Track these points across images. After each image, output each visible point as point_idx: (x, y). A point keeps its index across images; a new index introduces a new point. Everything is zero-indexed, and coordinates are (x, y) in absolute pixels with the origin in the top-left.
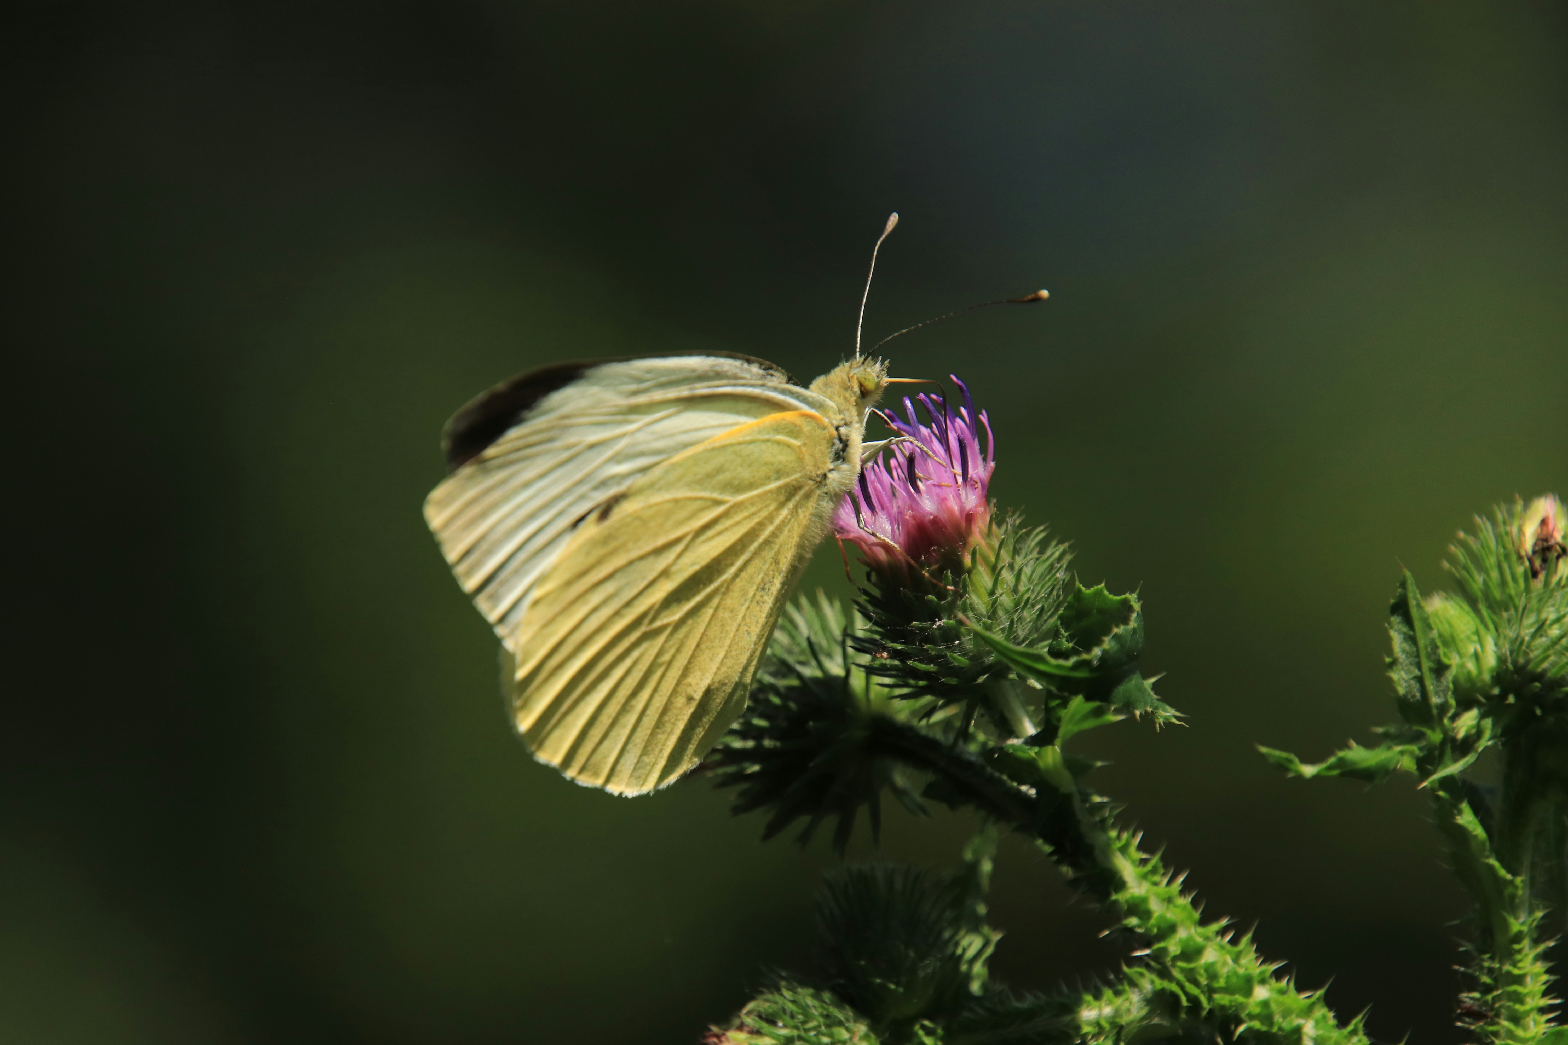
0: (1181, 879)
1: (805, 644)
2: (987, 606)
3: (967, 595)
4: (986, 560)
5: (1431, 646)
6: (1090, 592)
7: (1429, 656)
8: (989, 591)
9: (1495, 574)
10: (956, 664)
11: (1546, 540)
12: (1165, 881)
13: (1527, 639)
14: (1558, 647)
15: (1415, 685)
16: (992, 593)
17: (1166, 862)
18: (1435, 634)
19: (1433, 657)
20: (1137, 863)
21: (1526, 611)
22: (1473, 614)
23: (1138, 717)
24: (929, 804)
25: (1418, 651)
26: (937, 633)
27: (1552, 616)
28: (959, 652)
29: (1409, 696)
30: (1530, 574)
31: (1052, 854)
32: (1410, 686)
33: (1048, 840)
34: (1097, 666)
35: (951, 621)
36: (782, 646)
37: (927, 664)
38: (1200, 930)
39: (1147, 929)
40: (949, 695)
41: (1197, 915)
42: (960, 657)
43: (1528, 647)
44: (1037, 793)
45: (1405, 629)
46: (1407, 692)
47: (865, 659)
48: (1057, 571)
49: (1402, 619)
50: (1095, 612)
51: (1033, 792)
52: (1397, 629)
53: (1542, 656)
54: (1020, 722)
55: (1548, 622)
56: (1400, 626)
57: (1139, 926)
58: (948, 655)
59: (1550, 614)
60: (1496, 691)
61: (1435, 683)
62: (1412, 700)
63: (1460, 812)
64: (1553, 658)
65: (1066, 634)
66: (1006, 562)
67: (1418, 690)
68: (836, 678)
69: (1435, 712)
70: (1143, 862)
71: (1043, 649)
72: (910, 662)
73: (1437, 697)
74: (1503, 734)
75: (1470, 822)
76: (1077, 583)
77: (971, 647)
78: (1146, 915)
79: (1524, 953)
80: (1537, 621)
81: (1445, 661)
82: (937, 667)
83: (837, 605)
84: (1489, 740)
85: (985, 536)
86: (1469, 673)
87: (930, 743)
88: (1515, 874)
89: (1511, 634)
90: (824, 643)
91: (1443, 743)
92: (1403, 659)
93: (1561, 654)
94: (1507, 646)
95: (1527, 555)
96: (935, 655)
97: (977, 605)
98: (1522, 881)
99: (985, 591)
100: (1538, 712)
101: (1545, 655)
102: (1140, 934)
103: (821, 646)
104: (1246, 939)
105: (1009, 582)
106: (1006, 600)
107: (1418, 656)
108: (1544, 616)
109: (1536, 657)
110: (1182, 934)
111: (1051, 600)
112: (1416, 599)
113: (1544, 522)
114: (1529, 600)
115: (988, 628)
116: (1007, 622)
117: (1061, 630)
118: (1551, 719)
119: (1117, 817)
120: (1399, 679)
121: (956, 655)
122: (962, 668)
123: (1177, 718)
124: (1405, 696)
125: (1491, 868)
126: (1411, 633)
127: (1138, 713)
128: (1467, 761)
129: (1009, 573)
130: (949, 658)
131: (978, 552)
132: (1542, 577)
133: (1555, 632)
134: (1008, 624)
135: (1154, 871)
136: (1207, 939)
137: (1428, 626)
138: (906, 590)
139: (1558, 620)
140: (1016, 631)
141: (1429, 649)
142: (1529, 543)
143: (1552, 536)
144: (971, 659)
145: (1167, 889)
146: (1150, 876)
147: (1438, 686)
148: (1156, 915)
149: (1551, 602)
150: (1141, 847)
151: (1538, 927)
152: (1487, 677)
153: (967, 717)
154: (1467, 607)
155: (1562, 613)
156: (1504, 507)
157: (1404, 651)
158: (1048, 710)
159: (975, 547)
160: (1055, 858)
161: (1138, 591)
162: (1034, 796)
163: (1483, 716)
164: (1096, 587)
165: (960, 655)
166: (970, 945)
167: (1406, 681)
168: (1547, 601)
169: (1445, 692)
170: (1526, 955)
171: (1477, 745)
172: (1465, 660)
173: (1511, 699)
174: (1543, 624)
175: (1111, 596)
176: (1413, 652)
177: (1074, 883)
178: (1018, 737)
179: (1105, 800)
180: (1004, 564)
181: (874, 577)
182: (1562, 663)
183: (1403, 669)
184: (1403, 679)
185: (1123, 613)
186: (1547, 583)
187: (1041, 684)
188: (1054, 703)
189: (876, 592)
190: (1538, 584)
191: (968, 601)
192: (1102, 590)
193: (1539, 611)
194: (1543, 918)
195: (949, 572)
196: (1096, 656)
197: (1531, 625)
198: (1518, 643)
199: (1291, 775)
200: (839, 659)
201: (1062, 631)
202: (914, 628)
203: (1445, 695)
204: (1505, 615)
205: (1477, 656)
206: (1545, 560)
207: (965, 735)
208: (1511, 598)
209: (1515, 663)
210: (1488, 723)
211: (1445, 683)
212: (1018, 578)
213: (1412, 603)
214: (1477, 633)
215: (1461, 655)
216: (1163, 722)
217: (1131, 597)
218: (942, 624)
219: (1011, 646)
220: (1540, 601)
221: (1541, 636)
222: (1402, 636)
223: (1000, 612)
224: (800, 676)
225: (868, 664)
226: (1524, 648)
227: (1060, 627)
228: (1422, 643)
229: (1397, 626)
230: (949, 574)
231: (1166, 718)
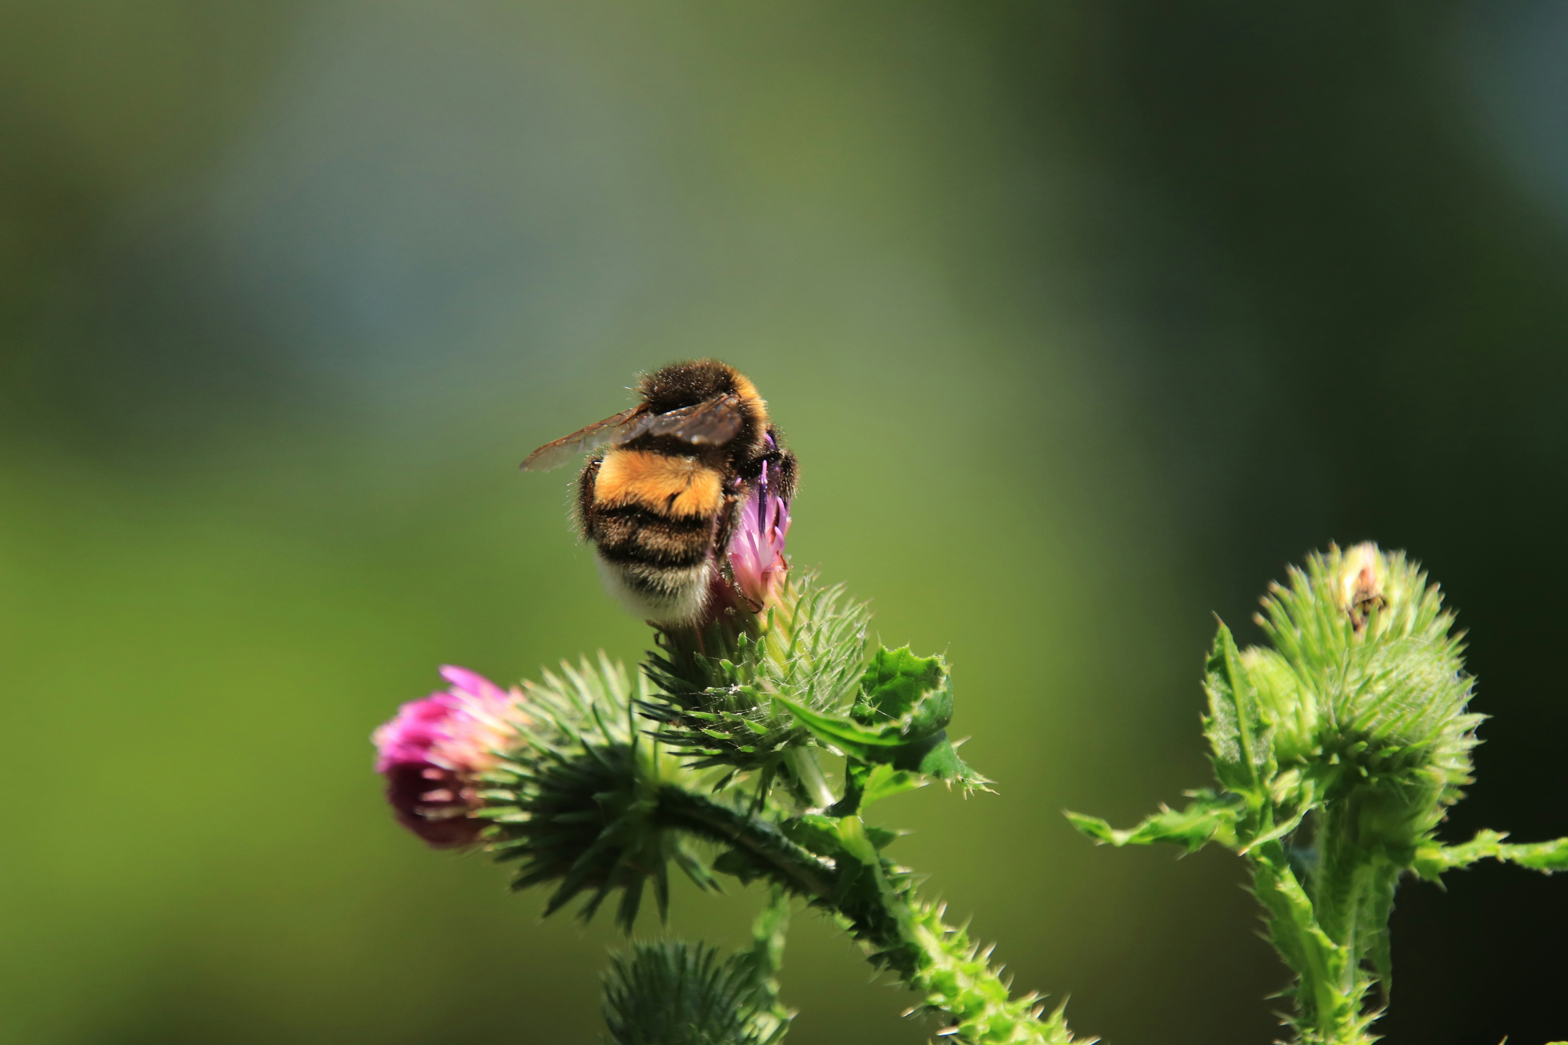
0: (987, 952)
1: (588, 710)
2: (784, 670)
3: (764, 659)
4: (783, 621)
5: (1250, 705)
6: (894, 653)
7: (1248, 715)
8: (786, 654)
9: (1313, 629)
10: (753, 731)
11: (1366, 592)
12: (971, 955)
13: (1352, 695)
14: (1384, 704)
15: (1235, 747)
16: (790, 656)
17: (972, 934)
18: (1254, 692)
19: (1253, 716)
20: (942, 937)
21: (1351, 667)
22: (1292, 670)
23: (949, 786)
24: (720, 877)
25: (1236, 710)
26: (732, 699)
27: (1378, 672)
28: (756, 719)
29: (1228, 758)
30: (1351, 628)
31: (852, 929)
32: (1228, 747)
33: (847, 912)
34: (907, 734)
35: (747, 686)
36: (563, 712)
37: (723, 731)
38: (1010, 1007)
39: (953, 1007)
40: (745, 762)
41: (1005, 991)
42: (757, 724)
43: (1352, 704)
44: (837, 865)
45: (1223, 687)
46: (1226, 753)
47: (653, 725)
48: (857, 632)
49: (1220, 676)
50: (899, 674)
51: (831, 864)
52: (1215, 687)
53: (1369, 714)
54: (818, 789)
55: (1374, 679)
56: (1218, 684)
57: (945, 1004)
58: (745, 722)
59: (1374, 669)
60: (1319, 751)
61: (1255, 744)
62: (1231, 762)
63: (1282, 878)
64: (1380, 716)
65: (869, 698)
66: (805, 623)
67: (1237, 750)
68: (623, 747)
69: (1255, 774)
70: (949, 936)
71: (844, 713)
72: (705, 730)
73: (1257, 758)
74: (1326, 796)
75: (1293, 890)
76: (880, 644)
77: (769, 713)
78: (952, 992)
79: (1349, 1027)
80: (1361, 677)
81: (1265, 720)
82: (732, 735)
83: (621, 668)
84: (1313, 802)
85: (781, 595)
86: (1289, 733)
87: (724, 814)
88: (1338, 942)
89: (1333, 691)
90: (608, 709)
91: (1264, 807)
92: (1221, 719)
93: (1387, 711)
94: (1331, 704)
95: (1347, 608)
96: (731, 722)
97: (775, 669)
98: (1348, 951)
99: (782, 654)
100: (1364, 772)
101: (1372, 712)
102: (946, 1012)
103: (604, 712)
104: (1057, 1016)
105: (807, 644)
106: (805, 664)
107: (1236, 715)
108: (1368, 671)
109: (1362, 715)
110: (990, 1011)
111: (851, 662)
112: (1234, 656)
113: (1363, 574)
114: (1350, 656)
115: (787, 693)
116: (807, 687)
117: (864, 693)
118: (1375, 780)
119: (919, 890)
120: (1218, 740)
121: (753, 722)
122: (759, 735)
123: (986, 784)
124: (1224, 758)
125: (1313, 937)
126: (1230, 691)
127: (948, 782)
128: (1290, 825)
129: (806, 634)
130: (745, 726)
131: (774, 613)
132: (1363, 630)
133: (1380, 688)
134: (807, 688)
135: (960, 945)
136: (1016, 1016)
137: (1247, 684)
138: (699, 654)
139: (1384, 676)
140: (815, 696)
141: (1249, 708)
142: (1348, 596)
143: (1372, 587)
144: (770, 725)
145: (974, 964)
146: (955, 951)
147: (1258, 747)
148: (963, 992)
149: (1376, 657)
150: (946, 920)
151: (1363, 1000)
152: (1308, 737)
153: (764, 785)
154: (1285, 663)
155: (1389, 668)
156: (1320, 556)
157: (1222, 710)
158: (850, 778)
159: (772, 607)
160: (855, 933)
161: (945, 652)
162: (834, 868)
163: (1306, 777)
164: (900, 649)
165: (756, 722)
166: (765, 1026)
167: (1225, 742)
168: (1372, 656)
169: (1266, 752)
170: (1351, 1029)
171: (1299, 808)
172: (1284, 719)
173: (1335, 760)
174: (1369, 680)
175: (916, 658)
176: (1232, 711)
177: (875, 959)
178: (816, 807)
179: (908, 870)
180: (802, 626)
181: (662, 639)
182: (1389, 721)
183: (1221, 729)
184: (1222, 740)
185: (931, 675)
186: (1369, 638)
187: (842, 751)
188: (855, 771)
189: (665, 655)
190: (1360, 637)
191: (765, 664)
192: (906, 651)
193: (1362, 667)
194: (1369, 989)
195: (745, 634)
196: (906, 724)
197: (1355, 682)
198: (1342, 699)
199: (1101, 842)
200: (625, 725)
201: (864, 695)
202: (708, 693)
203: (1266, 756)
204: (1327, 671)
205: (1297, 715)
206: (1365, 613)
207: (760, 805)
208: (1331, 653)
209: (1339, 723)
210: (1310, 784)
211: (1265, 743)
212: (816, 639)
213: (1230, 660)
214: (1297, 691)
215: (1280, 714)
216: (973, 790)
217: (937, 658)
218: (739, 690)
219: (810, 710)
220: (1363, 656)
221: (1367, 692)
222: (1220, 695)
223: (799, 676)
224: (584, 744)
225: (656, 731)
226: (1349, 705)
227: (862, 690)
228: (1241, 700)
229: (1215, 684)
230: (745, 636)
231: (975, 786)
